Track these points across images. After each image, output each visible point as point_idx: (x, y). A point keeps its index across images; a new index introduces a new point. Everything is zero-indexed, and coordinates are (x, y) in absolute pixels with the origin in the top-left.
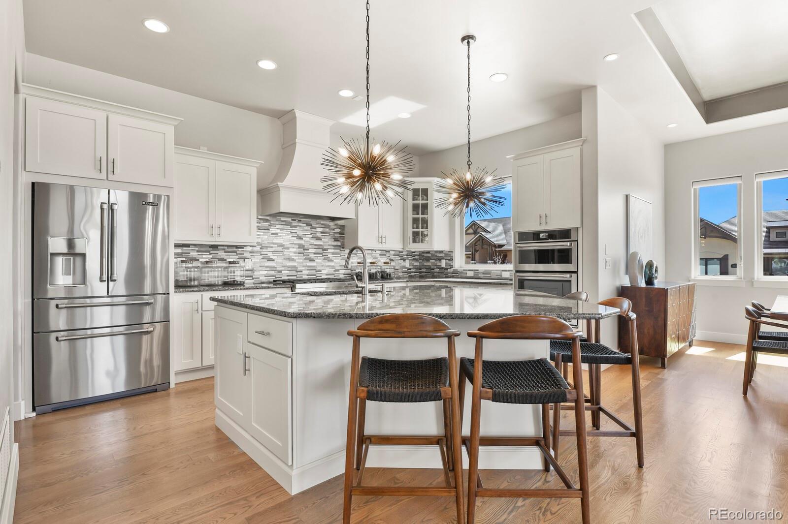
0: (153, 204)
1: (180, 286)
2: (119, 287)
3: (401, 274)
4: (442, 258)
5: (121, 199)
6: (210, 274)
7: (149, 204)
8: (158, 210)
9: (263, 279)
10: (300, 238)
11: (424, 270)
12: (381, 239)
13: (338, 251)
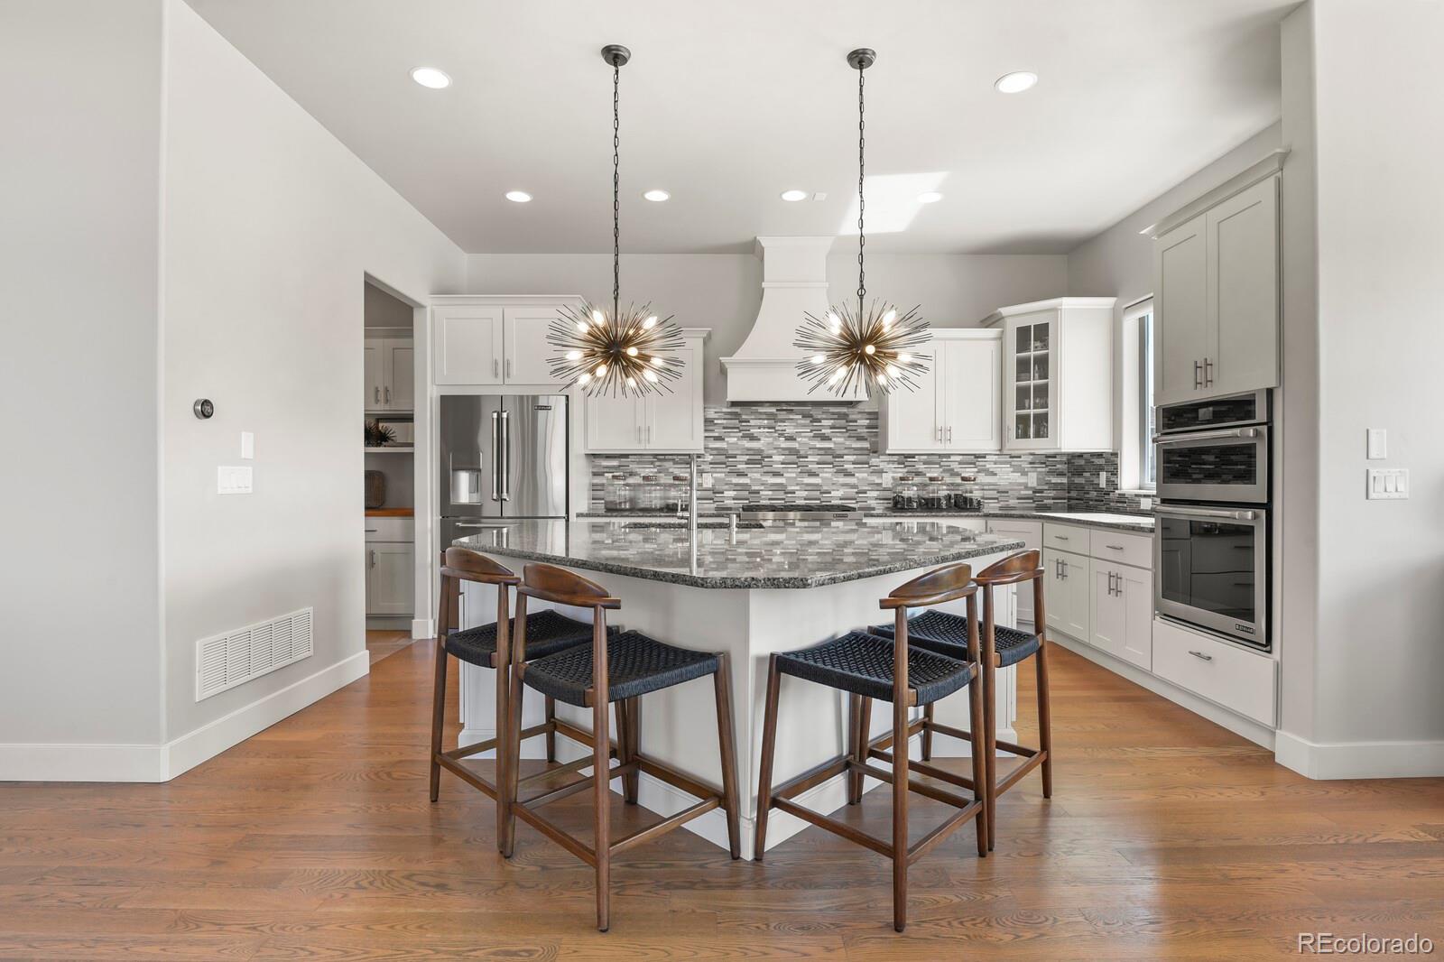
0: (547, 408)
2: (507, 509)
3: (1014, 502)
4: (1101, 468)
7: (542, 408)
10: (791, 438)
11: (1074, 494)
12: (941, 433)
13: (864, 458)
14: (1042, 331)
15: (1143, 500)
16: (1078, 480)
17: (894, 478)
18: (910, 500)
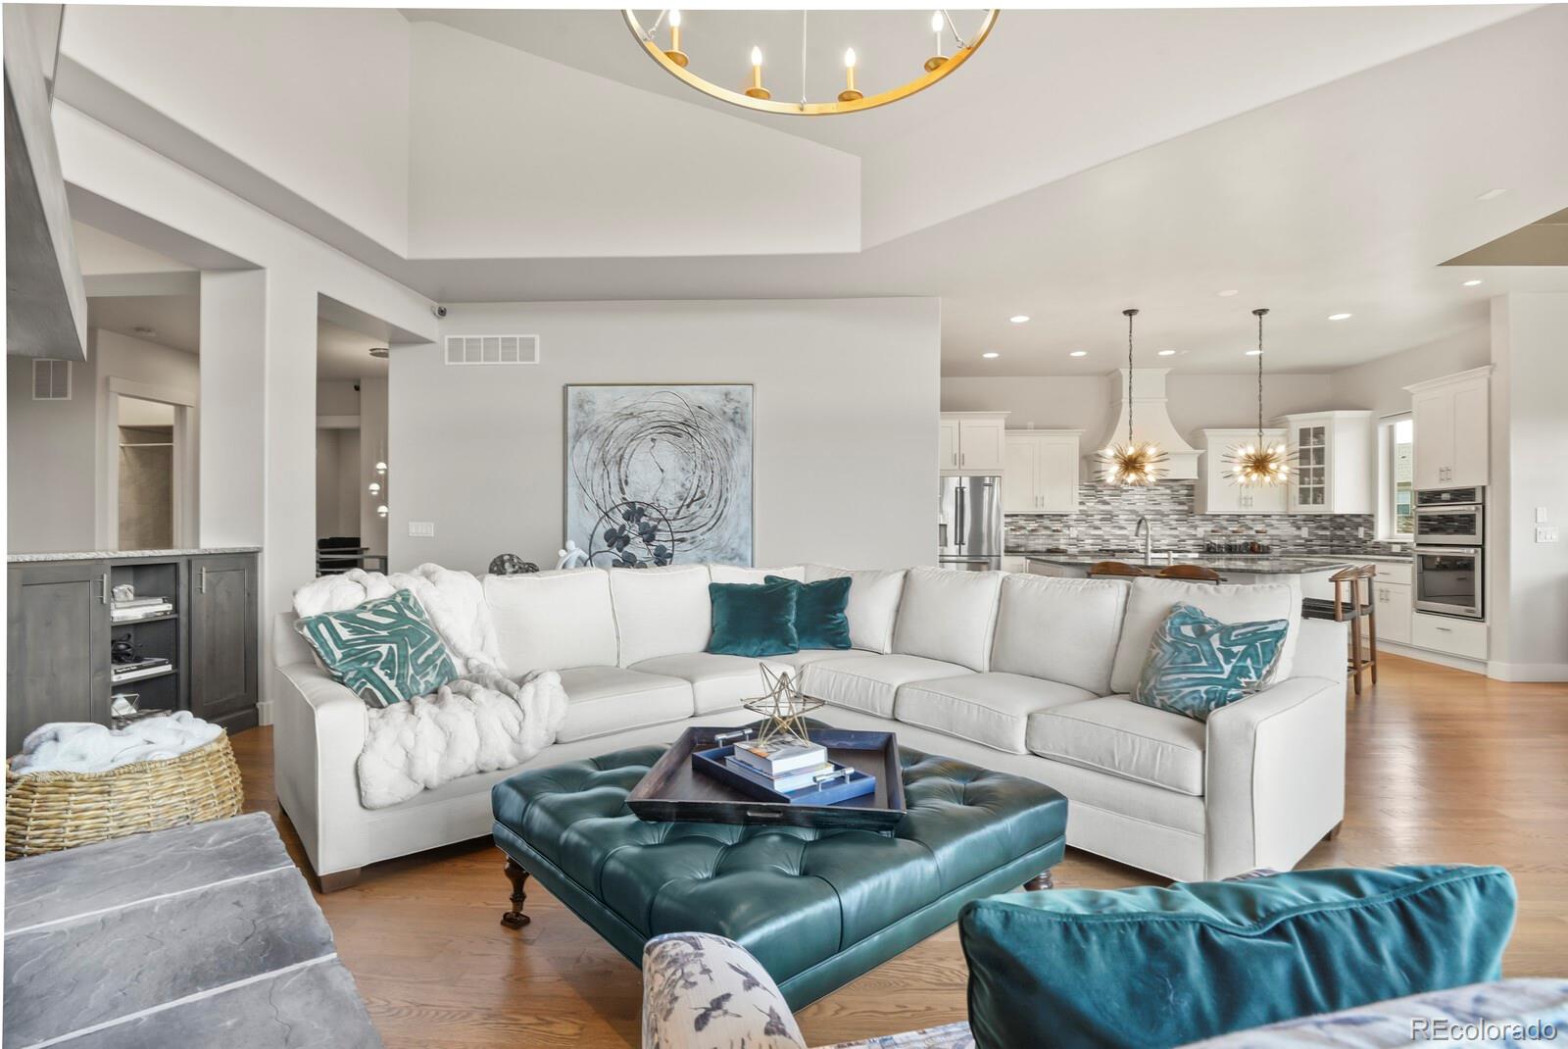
0: (989, 485)
1: (1010, 551)
2: (965, 550)
3: (1291, 548)
4: (1359, 525)
5: (966, 483)
6: (1037, 541)
7: (986, 485)
8: (993, 489)
9: (1088, 548)
11: (1335, 543)
12: (1246, 500)
13: (1184, 517)
14: (1319, 432)
15: (1394, 546)
16: (1339, 533)
17: (1205, 531)
18: (1219, 546)
